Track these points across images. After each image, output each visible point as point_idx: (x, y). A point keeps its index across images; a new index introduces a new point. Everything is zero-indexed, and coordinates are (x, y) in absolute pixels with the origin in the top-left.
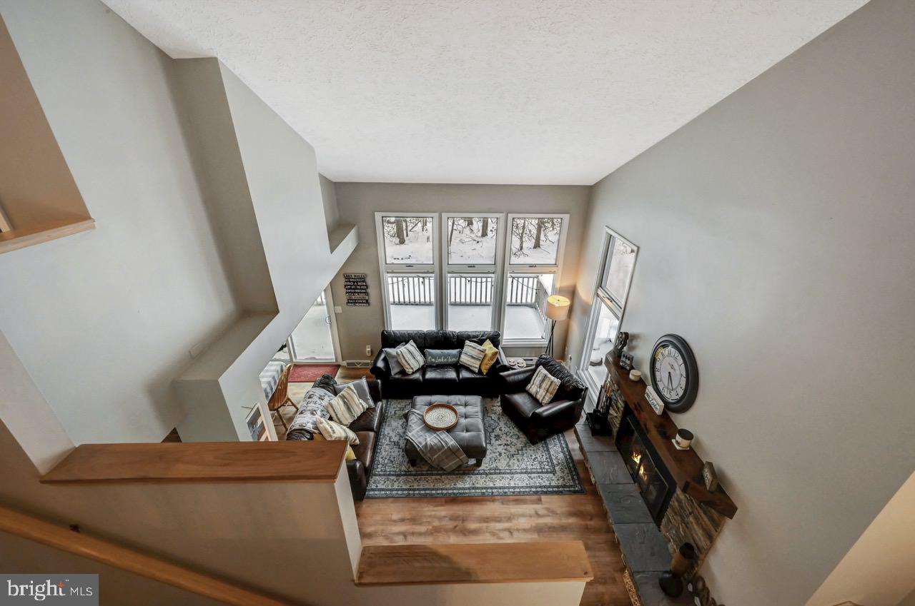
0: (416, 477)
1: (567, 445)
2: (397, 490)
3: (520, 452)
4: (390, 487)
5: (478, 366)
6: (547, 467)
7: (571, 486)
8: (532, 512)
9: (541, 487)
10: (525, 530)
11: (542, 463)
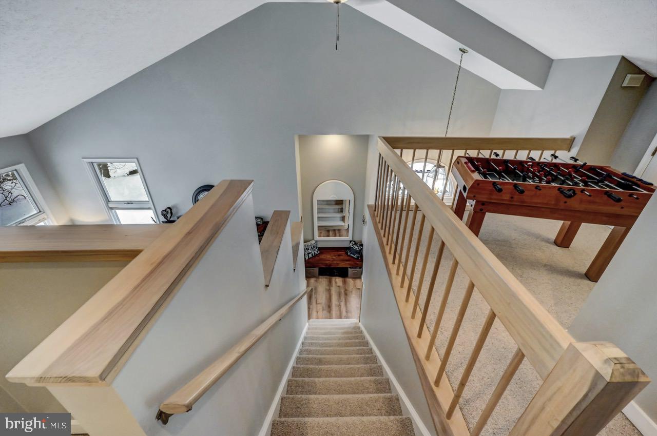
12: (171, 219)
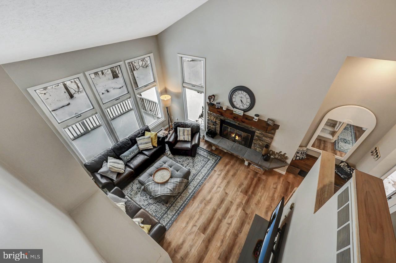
0: (173, 206)
1: (203, 149)
2: (172, 217)
3: (194, 163)
4: (169, 220)
5: (151, 145)
6: (206, 160)
7: (217, 159)
8: (217, 176)
9: (211, 167)
10: (222, 182)
11: (203, 160)
12: (213, 103)
